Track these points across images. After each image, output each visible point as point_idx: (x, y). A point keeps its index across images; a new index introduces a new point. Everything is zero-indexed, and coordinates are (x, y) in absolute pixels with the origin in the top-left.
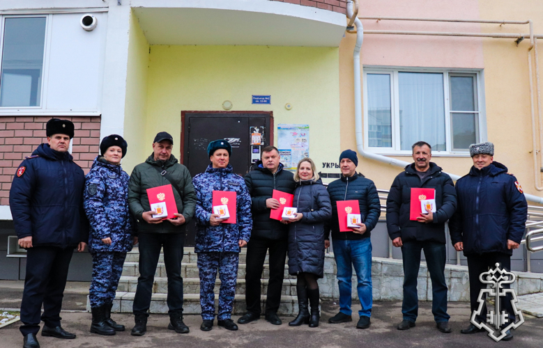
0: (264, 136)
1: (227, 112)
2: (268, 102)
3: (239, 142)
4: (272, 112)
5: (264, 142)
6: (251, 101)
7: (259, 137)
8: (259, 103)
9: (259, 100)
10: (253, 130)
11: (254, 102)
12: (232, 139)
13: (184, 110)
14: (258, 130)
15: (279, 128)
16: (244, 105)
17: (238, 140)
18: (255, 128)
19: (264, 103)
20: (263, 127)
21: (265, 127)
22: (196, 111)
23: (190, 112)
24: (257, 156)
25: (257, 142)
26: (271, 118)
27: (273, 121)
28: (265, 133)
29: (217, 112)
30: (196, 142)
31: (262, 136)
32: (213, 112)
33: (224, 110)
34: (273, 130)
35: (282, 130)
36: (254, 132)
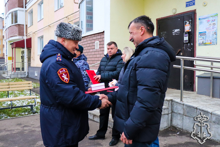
2: (194, 4)
4: (195, 10)
5: (191, 29)
6: (185, 5)
7: (189, 26)
8: (189, 6)
9: (189, 4)
11: (187, 6)
12: (176, 30)
13: (157, 18)
14: (188, 22)
15: (199, 19)
16: (182, 9)
17: (178, 30)
18: (187, 22)
19: (191, 5)
20: (191, 20)
21: (192, 20)
22: (162, 18)
23: (159, 18)
24: (186, 38)
25: (188, 30)
26: (195, 14)
27: (196, 15)
28: (191, 23)
29: (170, 16)
30: (162, 34)
31: (190, 26)
32: (168, 16)
33: (173, 14)
34: (196, 21)
35: (201, 20)
36: (186, 24)
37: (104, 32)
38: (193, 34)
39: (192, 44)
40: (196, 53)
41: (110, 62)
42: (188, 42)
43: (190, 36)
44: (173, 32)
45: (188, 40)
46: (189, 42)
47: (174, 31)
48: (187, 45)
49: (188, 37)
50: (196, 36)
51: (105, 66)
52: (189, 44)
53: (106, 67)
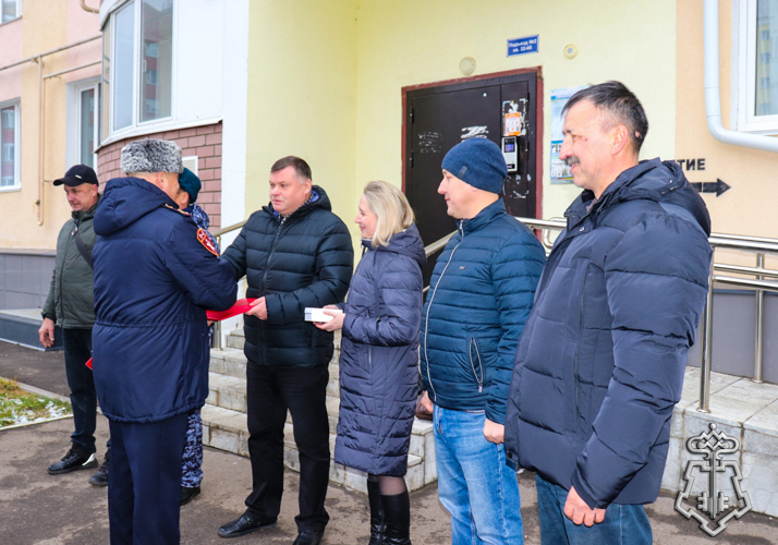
0: (526, 118)
1: (468, 79)
2: (535, 48)
3: (484, 134)
4: (540, 68)
5: (526, 128)
6: (505, 50)
7: (518, 120)
8: (520, 52)
9: (519, 48)
10: (508, 107)
11: (511, 52)
12: (475, 128)
13: (405, 85)
14: (515, 106)
15: (553, 98)
16: (495, 61)
17: (483, 129)
18: (512, 104)
19: (526, 51)
20: (524, 100)
21: (528, 99)
22: (422, 85)
23: (413, 87)
24: (511, 158)
25: (515, 130)
26: (539, 80)
27: (542, 84)
28: (527, 110)
29: (453, 80)
30: (422, 140)
31: (522, 118)
32: (445, 82)
33: (463, 76)
34: (542, 102)
35: (559, 101)
36: (510, 110)
37: (221, 122)
38: (532, 146)
39: (529, 178)
40: (541, 208)
41: (286, 234)
42: (516, 169)
43: (523, 150)
44: (463, 136)
45: (516, 163)
46: (519, 172)
47: (467, 132)
48: (514, 181)
49: (515, 153)
50: (542, 153)
51: (265, 250)
52: (518, 177)
53: (270, 253)
